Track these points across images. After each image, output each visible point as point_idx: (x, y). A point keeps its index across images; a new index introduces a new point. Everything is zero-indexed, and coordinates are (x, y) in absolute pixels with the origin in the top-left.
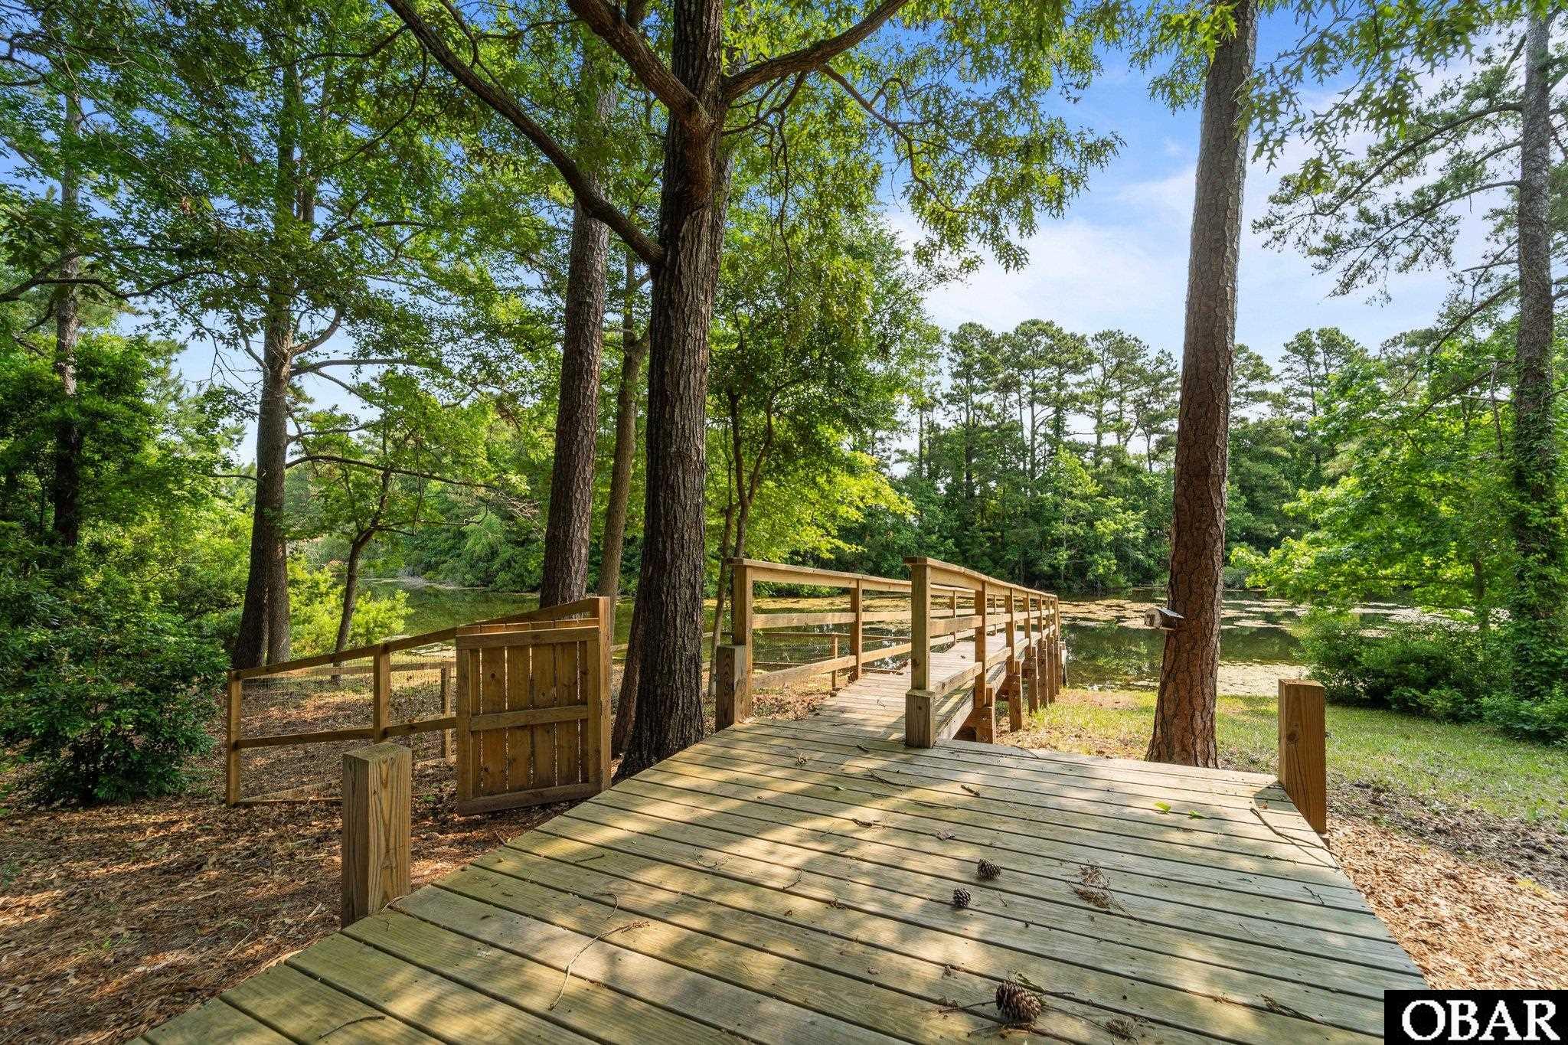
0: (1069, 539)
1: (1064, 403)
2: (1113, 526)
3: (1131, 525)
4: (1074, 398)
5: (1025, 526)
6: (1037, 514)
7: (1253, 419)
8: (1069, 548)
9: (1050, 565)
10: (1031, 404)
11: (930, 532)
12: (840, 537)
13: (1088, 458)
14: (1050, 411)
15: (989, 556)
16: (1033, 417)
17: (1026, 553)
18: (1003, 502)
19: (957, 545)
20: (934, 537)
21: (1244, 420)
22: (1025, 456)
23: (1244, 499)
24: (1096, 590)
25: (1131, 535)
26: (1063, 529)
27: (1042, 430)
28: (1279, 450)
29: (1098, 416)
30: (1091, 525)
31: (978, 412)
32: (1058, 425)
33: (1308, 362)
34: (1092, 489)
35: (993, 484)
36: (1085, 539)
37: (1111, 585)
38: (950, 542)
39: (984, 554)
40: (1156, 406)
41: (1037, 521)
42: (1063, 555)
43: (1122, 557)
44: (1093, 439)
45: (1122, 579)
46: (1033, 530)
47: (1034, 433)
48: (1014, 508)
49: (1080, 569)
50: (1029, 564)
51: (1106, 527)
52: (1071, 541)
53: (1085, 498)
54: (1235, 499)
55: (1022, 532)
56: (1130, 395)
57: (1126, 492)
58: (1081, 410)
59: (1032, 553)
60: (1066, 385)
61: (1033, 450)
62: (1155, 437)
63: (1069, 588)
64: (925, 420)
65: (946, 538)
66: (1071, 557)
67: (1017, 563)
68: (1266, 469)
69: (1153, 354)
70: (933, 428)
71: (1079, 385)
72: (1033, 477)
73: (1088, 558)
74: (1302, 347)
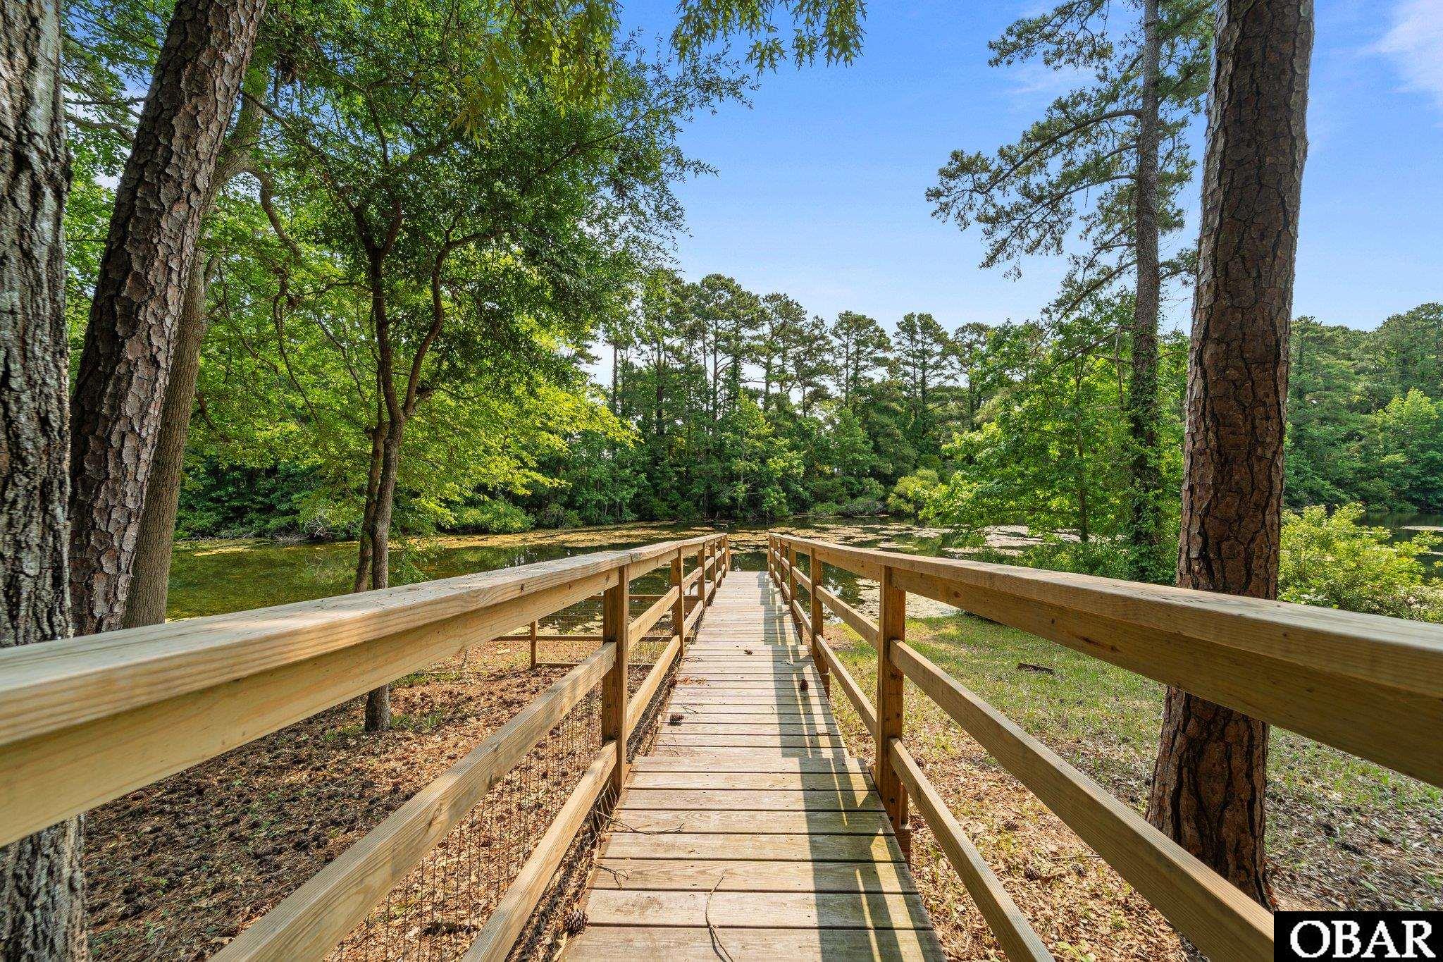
0: (746, 474)
1: (743, 352)
2: (782, 464)
3: (796, 462)
4: (750, 349)
5: (709, 462)
6: (719, 452)
7: (877, 380)
8: (745, 482)
9: (731, 498)
10: (714, 352)
11: (623, 467)
12: (538, 470)
13: (760, 403)
14: (729, 359)
15: (678, 489)
16: (716, 364)
17: (709, 487)
18: (689, 438)
19: (649, 478)
20: (628, 471)
21: (871, 380)
22: (708, 398)
23: (872, 443)
24: (766, 520)
25: (795, 471)
26: (740, 465)
27: (723, 375)
28: (895, 405)
29: (768, 366)
30: (763, 461)
31: (669, 354)
32: (735, 372)
33: (912, 339)
34: (765, 430)
35: (679, 422)
36: (759, 474)
37: (777, 514)
38: (643, 476)
39: (673, 487)
40: (809, 363)
41: (719, 457)
42: (741, 489)
43: (786, 489)
44: (762, 387)
45: (786, 509)
46: (716, 466)
47: (716, 377)
48: (698, 445)
49: (754, 501)
50: (712, 496)
51: (777, 464)
52: (747, 476)
53: (759, 438)
54: (866, 443)
55: (707, 467)
56: (791, 352)
57: (789, 434)
58: (755, 361)
59: (715, 488)
60: (743, 337)
61: (715, 393)
62: (809, 390)
63: (745, 518)
64: (619, 358)
65: (639, 472)
66: (747, 491)
67: (701, 496)
68: (885, 419)
69: (809, 318)
70: (627, 366)
71: (754, 338)
72: (715, 417)
73: (761, 491)
74: (908, 326)
